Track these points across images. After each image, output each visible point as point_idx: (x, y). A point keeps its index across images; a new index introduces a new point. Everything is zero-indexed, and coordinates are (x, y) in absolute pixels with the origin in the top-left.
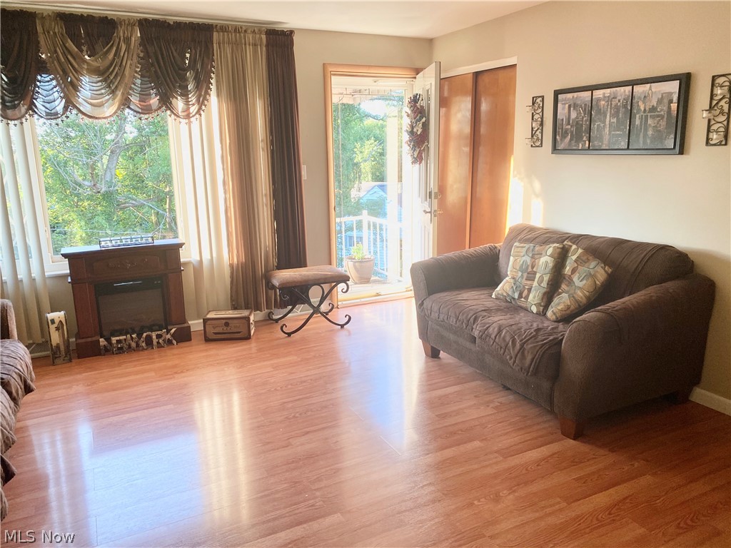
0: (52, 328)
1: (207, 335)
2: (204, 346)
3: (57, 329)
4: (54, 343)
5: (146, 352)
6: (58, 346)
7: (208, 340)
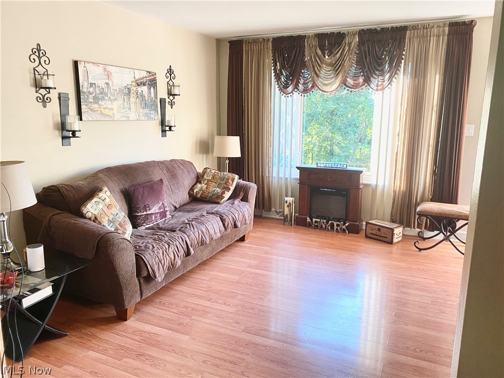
0: (286, 205)
1: (367, 233)
2: (364, 240)
3: (288, 206)
4: (285, 214)
5: (330, 232)
6: (287, 215)
7: (367, 237)
